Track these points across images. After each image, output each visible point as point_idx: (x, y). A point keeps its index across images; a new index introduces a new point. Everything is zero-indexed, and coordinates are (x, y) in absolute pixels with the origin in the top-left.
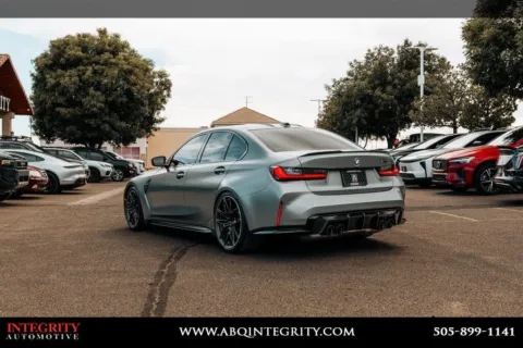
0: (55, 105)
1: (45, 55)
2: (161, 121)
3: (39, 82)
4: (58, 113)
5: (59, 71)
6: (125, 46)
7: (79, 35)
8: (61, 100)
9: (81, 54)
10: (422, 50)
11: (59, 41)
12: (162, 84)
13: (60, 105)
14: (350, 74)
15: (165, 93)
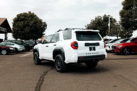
0: (18, 30)
1: (16, 18)
2: (44, 34)
3: (14, 25)
4: (19, 32)
5: (19, 22)
6: (35, 16)
7: (24, 13)
8: (19, 29)
9: (24, 18)
10: (109, 17)
11: (19, 14)
12: (44, 25)
13: (19, 30)
14: (91, 23)
15: (45, 27)
